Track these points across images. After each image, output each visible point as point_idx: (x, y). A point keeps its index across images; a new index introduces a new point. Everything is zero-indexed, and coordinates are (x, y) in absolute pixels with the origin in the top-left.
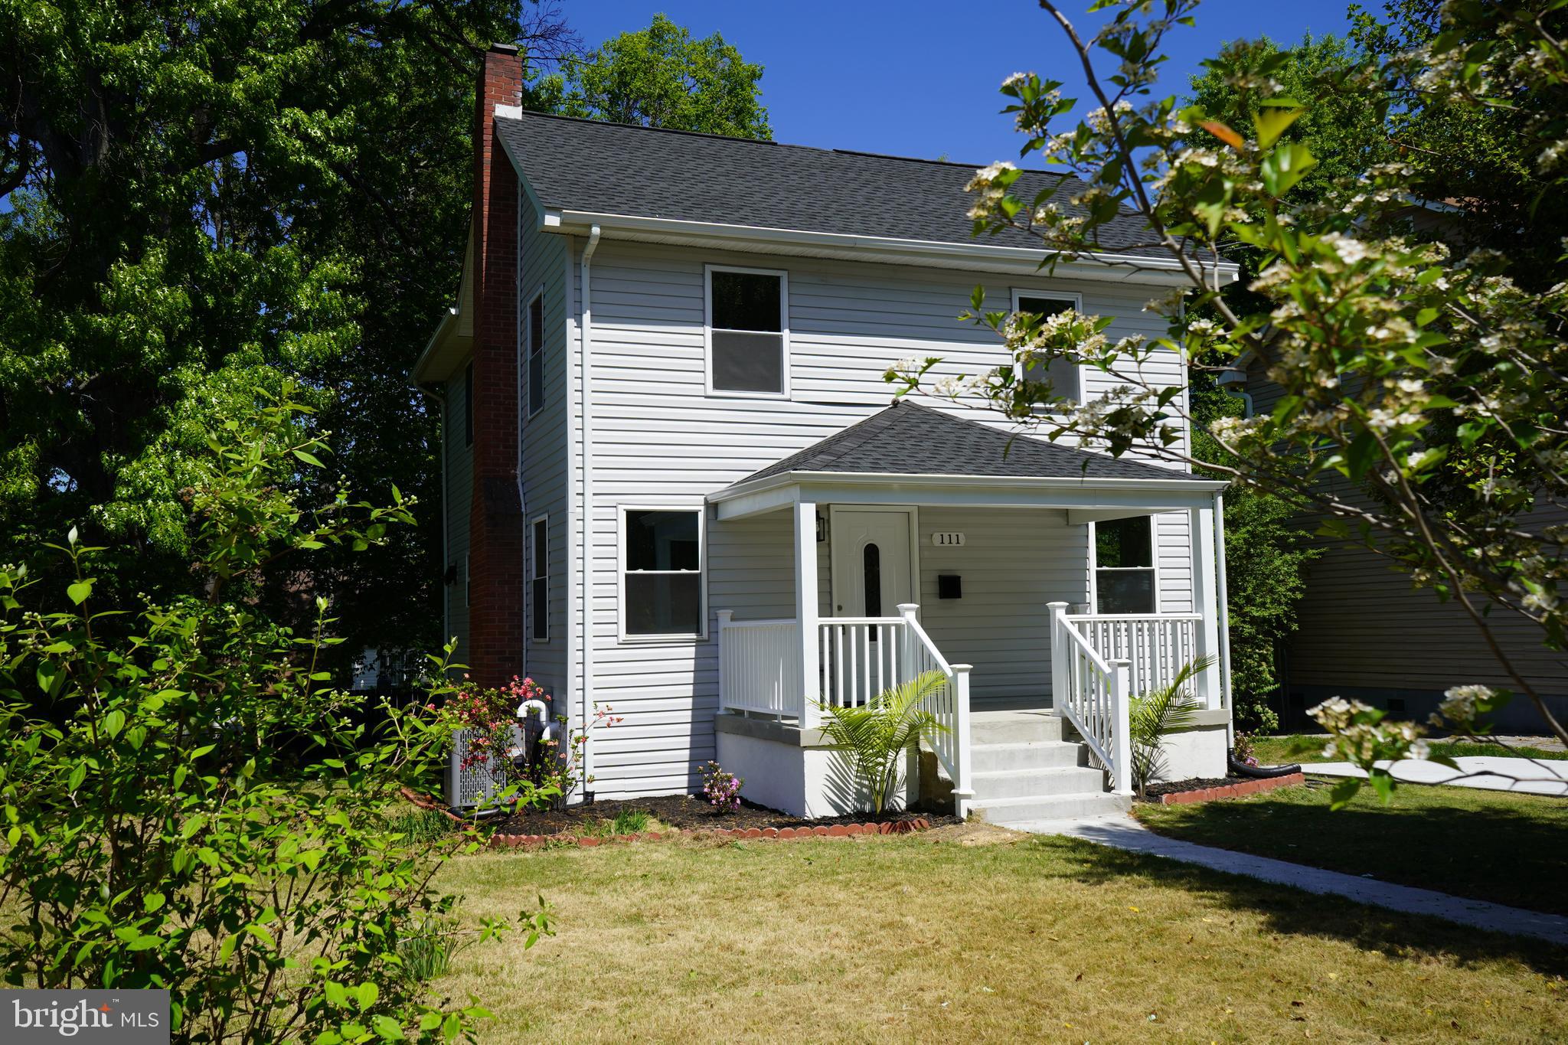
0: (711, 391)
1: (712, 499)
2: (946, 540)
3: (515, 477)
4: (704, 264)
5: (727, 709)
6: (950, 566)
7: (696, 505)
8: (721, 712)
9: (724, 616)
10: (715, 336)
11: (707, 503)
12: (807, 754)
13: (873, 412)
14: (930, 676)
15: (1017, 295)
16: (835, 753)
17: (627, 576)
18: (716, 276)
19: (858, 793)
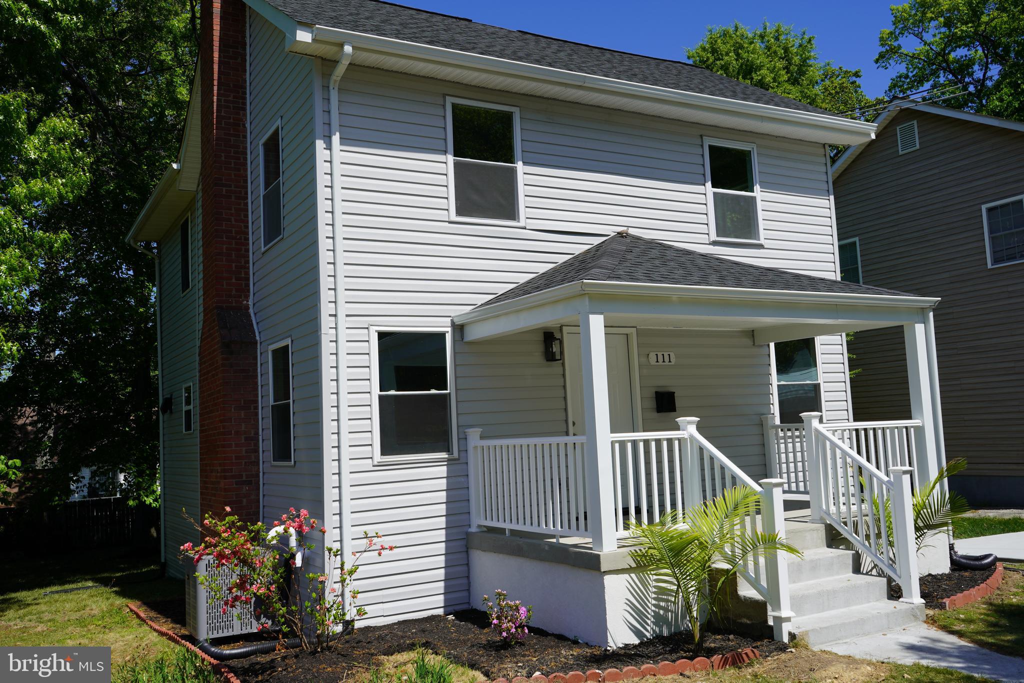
0: (454, 217)
1: (458, 321)
2: (660, 359)
3: (247, 308)
4: (444, 96)
5: (479, 526)
6: (666, 383)
7: (443, 326)
8: (473, 529)
9: (474, 435)
10: (456, 165)
11: (453, 325)
12: (608, 579)
13: (597, 241)
14: (739, 493)
15: (708, 142)
16: (633, 575)
17: (380, 397)
18: (455, 107)
19: (656, 615)
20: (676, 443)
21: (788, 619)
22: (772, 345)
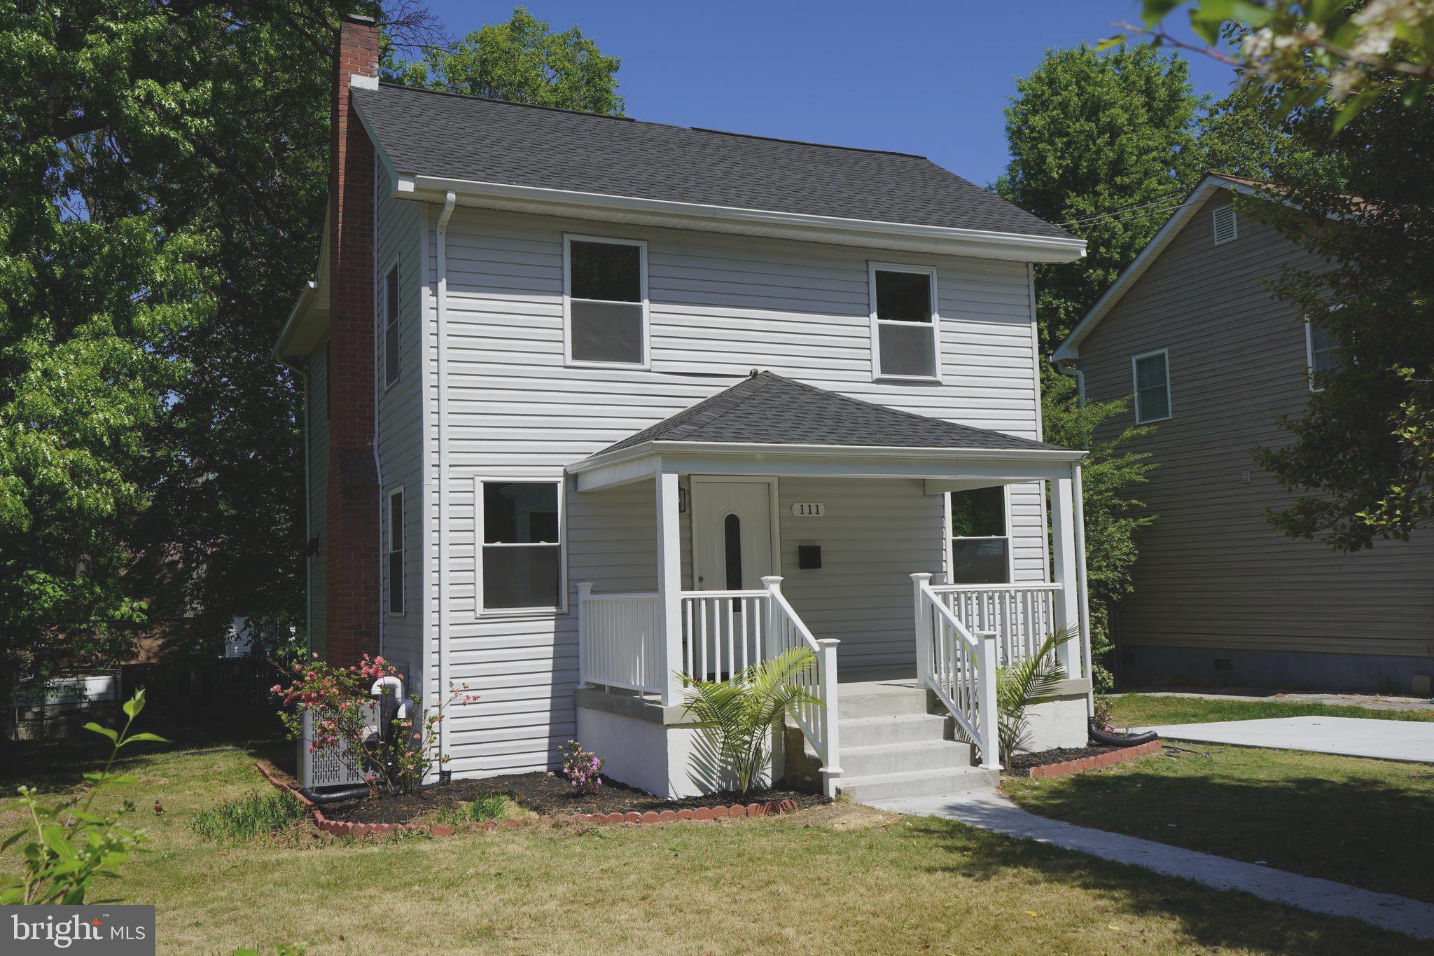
0: (569, 361)
1: (571, 470)
2: (806, 510)
3: (372, 449)
4: (562, 233)
5: (587, 683)
6: (811, 536)
7: (554, 475)
8: (582, 686)
9: (585, 589)
10: (573, 305)
11: (566, 475)
12: (670, 732)
13: (734, 382)
15: (874, 268)
16: (699, 730)
17: (484, 549)
18: (575, 246)
19: (723, 770)
20: (757, 602)
21: (836, 775)
22: (948, 496)
